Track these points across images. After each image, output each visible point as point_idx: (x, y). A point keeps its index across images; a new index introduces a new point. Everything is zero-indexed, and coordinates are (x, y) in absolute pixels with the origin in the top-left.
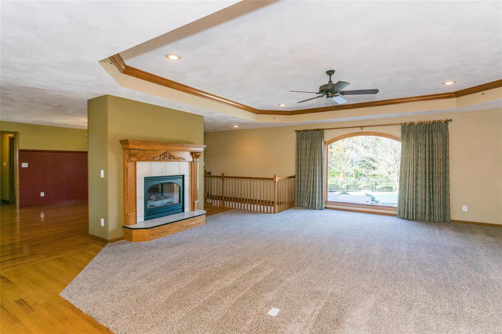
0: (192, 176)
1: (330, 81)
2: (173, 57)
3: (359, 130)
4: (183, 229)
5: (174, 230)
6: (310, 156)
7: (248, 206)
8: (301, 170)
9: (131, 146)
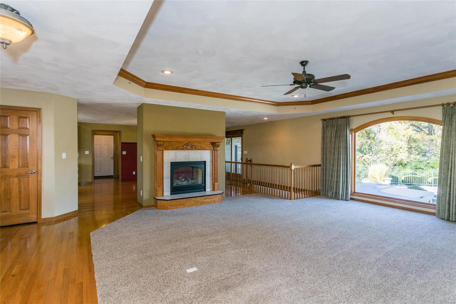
0: (212, 162)
1: (304, 72)
2: (167, 72)
3: (390, 115)
4: (198, 204)
5: (189, 204)
6: (335, 144)
7: (277, 191)
8: (326, 158)
9: (157, 139)
